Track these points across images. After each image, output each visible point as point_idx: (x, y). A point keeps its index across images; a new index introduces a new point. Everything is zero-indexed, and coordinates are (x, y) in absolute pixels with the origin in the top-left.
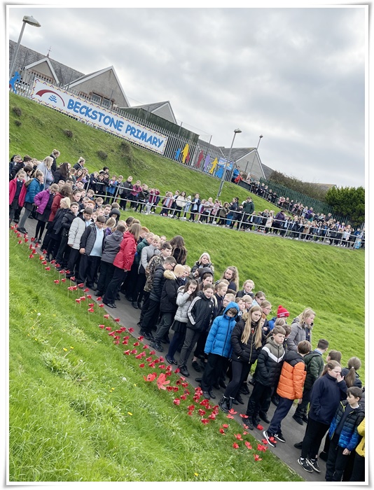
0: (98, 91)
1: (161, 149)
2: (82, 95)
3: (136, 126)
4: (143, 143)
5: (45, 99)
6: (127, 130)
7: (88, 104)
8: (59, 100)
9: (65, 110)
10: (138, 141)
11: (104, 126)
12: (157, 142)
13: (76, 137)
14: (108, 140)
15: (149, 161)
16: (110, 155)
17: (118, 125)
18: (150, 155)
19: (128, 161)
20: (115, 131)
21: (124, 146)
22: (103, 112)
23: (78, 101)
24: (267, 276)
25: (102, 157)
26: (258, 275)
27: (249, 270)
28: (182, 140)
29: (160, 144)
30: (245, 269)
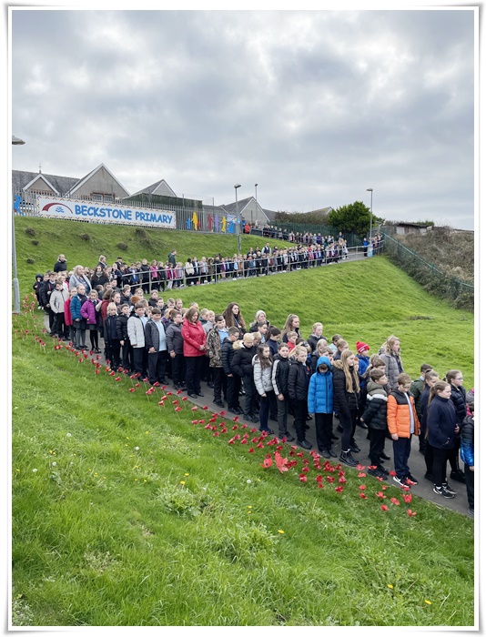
0: (97, 190)
1: (173, 224)
2: (85, 198)
3: (144, 210)
4: (154, 224)
5: (52, 212)
6: (137, 217)
7: (93, 204)
8: (66, 209)
9: (74, 216)
10: (150, 224)
11: (114, 220)
12: (167, 219)
13: (93, 238)
14: (123, 232)
15: (166, 239)
16: (129, 244)
17: (127, 215)
18: (165, 233)
19: (147, 245)
20: (126, 221)
21: (139, 232)
22: (109, 207)
23: (84, 204)
24: (308, 308)
25: (123, 248)
26: (301, 310)
27: (291, 308)
28: (188, 210)
29: (170, 220)
30: (287, 308)
